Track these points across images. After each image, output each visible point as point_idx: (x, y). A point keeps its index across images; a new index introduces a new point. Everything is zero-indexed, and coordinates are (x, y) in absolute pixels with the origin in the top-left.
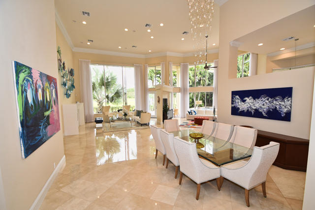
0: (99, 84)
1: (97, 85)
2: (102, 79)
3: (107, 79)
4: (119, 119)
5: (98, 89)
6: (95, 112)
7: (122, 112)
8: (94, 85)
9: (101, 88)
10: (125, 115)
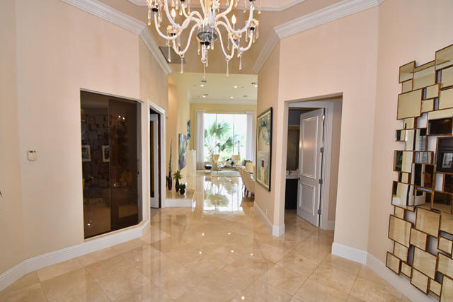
0: (211, 131)
1: (208, 132)
2: (214, 127)
3: (219, 126)
4: (226, 167)
5: (209, 135)
6: (205, 160)
7: (230, 162)
8: (206, 131)
9: (212, 135)
10: (232, 163)
